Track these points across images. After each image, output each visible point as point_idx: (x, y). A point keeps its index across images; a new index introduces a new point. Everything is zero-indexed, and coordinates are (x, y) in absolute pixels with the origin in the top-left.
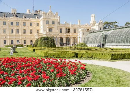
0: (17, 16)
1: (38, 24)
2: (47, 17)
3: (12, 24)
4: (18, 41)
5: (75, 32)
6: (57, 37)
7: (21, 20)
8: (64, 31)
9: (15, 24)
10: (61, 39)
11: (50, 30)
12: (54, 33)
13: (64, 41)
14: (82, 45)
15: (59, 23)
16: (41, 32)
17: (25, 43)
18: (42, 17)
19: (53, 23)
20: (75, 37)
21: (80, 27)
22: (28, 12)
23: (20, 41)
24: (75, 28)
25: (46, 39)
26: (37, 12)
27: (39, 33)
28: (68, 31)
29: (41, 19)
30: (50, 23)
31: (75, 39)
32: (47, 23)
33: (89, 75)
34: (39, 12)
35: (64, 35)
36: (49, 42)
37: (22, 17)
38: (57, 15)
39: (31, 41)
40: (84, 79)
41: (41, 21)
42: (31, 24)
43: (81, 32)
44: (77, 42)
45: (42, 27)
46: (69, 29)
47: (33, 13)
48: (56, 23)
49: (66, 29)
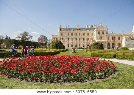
0: (79, 30)
1: (92, 34)
2: (99, 29)
3: (76, 34)
4: (79, 45)
5: (119, 39)
6: (105, 43)
7: (82, 32)
8: (111, 38)
9: (78, 34)
10: (109, 44)
11: (101, 38)
12: (104, 40)
13: (111, 46)
14: (125, 48)
15: (107, 33)
16: (94, 39)
17: (84, 47)
18: (96, 29)
19: (103, 33)
20: (120, 42)
21: (124, 35)
22: (86, 27)
23: (81, 45)
24: (119, 36)
25: (97, 44)
26: (92, 26)
27: (93, 40)
28: (114, 38)
29: (94, 31)
30: (101, 33)
31: (119, 45)
32: (99, 33)
33: (115, 73)
34: (93, 27)
35: (111, 41)
36: (99, 46)
37: (82, 30)
38: (106, 27)
39: (88, 45)
40: (109, 75)
41: (95, 32)
42: (88, 34)
43: (124, 39)
44: (121, 46)
45: (95, 36)
46: (115, 37)
47: (90, 27)
48: (105, 33)
49: (113, 37)
